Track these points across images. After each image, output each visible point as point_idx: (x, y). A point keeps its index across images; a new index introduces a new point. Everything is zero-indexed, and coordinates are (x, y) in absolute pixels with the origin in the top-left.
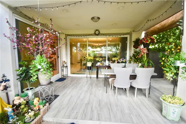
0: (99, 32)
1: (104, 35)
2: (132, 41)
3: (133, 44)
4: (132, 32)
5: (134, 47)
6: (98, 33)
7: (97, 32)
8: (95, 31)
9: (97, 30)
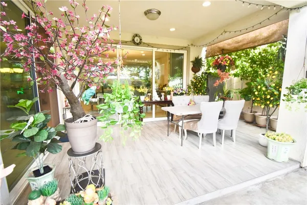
0: (141, 40)
1: (148, 45)
2: (191, 61)
3: (191, 66)
4: (191, 46)
5: (193, 70)
6: (138, 42)
7: (137, 40)
8: (134, 37)
9: (136, 35)
